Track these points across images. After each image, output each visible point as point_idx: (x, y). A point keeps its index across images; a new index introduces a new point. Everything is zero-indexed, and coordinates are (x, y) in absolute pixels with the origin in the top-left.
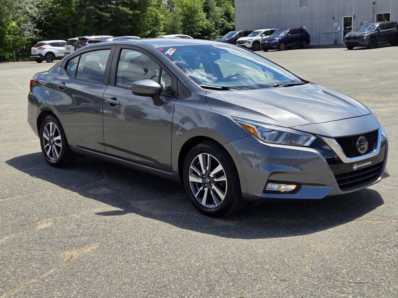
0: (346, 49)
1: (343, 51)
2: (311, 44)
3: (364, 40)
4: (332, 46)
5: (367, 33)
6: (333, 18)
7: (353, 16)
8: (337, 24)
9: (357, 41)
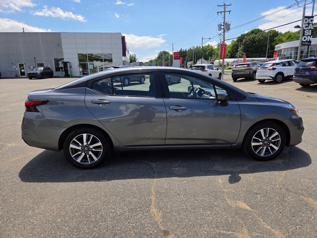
0: (29, 79)
1: (28, 80)
2: (2, 76)
3: (38, 75)
4: (15, 78)
5: (39, 72)
6: (13, 64)
7: (24, 64)
8: (15, 67)
9: (35, 75)
